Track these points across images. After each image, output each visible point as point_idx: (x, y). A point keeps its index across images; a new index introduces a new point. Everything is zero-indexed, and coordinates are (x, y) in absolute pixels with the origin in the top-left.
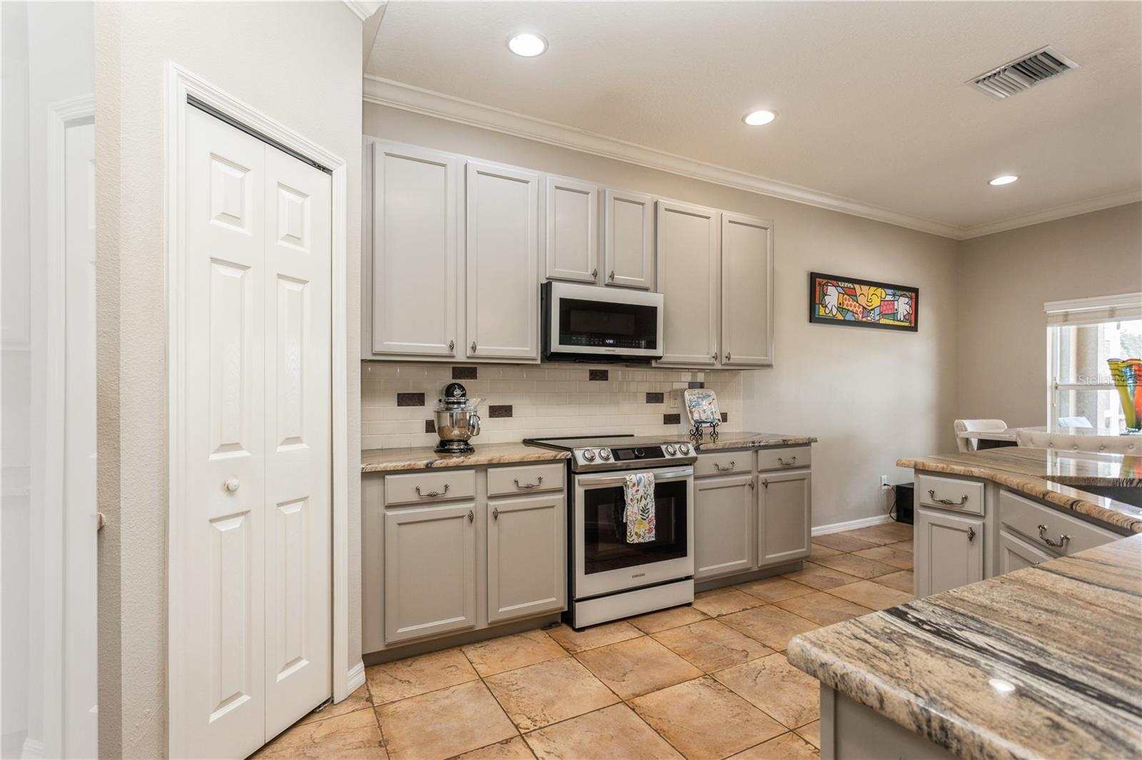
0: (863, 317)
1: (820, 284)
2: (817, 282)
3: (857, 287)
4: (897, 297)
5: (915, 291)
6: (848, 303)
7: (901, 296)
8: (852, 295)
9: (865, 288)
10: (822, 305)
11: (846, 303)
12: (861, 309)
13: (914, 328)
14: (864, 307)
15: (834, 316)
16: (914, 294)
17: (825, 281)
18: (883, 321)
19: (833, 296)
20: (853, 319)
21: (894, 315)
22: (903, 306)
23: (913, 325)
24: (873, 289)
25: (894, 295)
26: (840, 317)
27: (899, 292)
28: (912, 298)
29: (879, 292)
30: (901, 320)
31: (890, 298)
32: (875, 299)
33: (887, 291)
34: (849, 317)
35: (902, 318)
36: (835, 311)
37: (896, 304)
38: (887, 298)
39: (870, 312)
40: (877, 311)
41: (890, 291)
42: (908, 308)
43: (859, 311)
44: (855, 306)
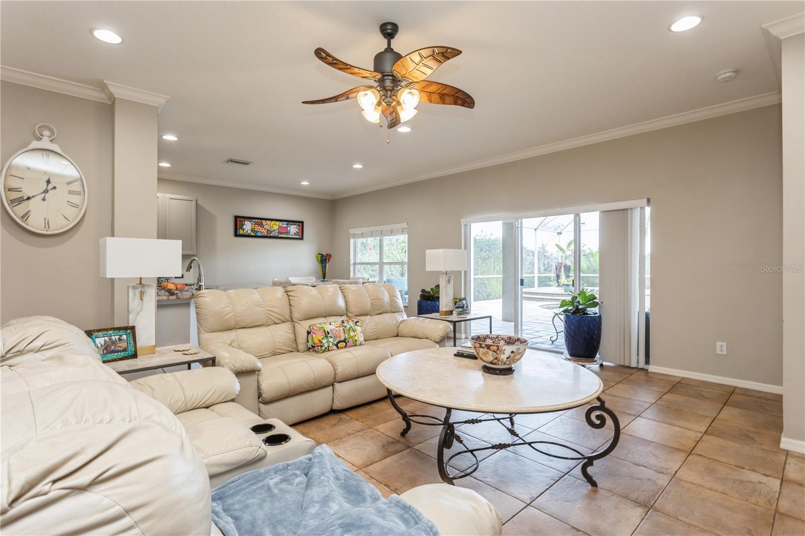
0: (267, 234)
1: (240, 221)
2: (238, 221)
3: (264, 222)
4: (290, 225)
5: (302, 223)
6: (257, 228)
7: (292, 224)
8: (261, 225)
9: (269, 222)
10: (242, 229)
11: (256, 228)
12: (266, 230)
13: (302, 238)
14: (268, 230)
15: (249, 234)
16: (301, 224)
17: (243, 219)
18: (280, 236)
19: (248, 226)
20: (262, 235)
21: (288, 233)
22: (293, 229)
23: (300, 237)
24: (273, 222)
25: (287, 224)
26: (253, 234)
27: (291, 223)
28: (299, 226)
29: (278, 223)
30: (292, 235)
31: (285, 226)
32: (275, 226)
33: (283, 223)
34: (259, 234)
35: (293, 234)
36: (249, 232)
37: (289, 228)
38: (283, 226)
39: (272, 232)
40: (277, 231)
41: (285, 223)
42: (297, 230)
43: (265, 231)
44: (262, 229)
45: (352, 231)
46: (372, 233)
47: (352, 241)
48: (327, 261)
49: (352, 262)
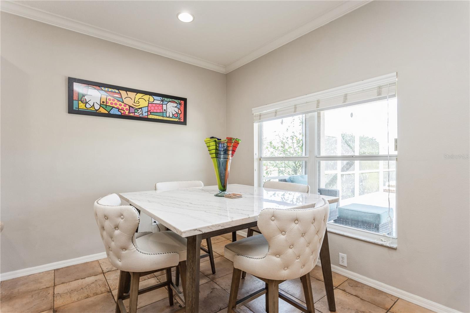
0: (129, 113)
1: (78, 87)
3: (123, 93)
4: (166, 103)
5: (185, 100)
6: (112, 102)
7: (170, 102)
9: (132, 95)
10: (82, 102)
11: (110, 102)
12: (127, 107)
13: (184, 123)
14: (130, 106)
15: (97, 110)
16: (183, 102)
17: (85, 85)
18: (150, 117)
19: (94, 97)
20: (120, 113)
21: (163, 113)
22: (171, 108)
23: (182, 121)
24: (139, 95)
25: (162, 101)
26: (103, 111)
27: (168, 100)
28: (180, 104)
29: (147, 97)
30: (169, 117)
31: (158, 102)
32: (143, 102)
33: (156, 98)
34: (114, 112)
35: (171, 116)
36: (97, 107)
37: (164, 107)
38: (156, 102)
39: (137, 109)
40: (146, 110)
41: (159, 98)
42: (177, 110)
43: (125, 108)
44: (120, 105)
45: (256, 111)
46: (295, 108)
47: (256, 125)
48: (230, 152)
49: (256, 157)
